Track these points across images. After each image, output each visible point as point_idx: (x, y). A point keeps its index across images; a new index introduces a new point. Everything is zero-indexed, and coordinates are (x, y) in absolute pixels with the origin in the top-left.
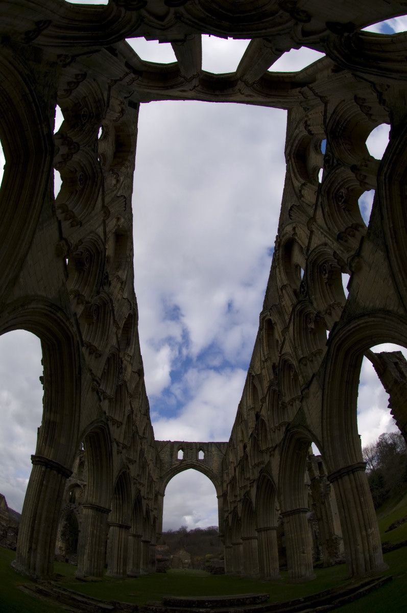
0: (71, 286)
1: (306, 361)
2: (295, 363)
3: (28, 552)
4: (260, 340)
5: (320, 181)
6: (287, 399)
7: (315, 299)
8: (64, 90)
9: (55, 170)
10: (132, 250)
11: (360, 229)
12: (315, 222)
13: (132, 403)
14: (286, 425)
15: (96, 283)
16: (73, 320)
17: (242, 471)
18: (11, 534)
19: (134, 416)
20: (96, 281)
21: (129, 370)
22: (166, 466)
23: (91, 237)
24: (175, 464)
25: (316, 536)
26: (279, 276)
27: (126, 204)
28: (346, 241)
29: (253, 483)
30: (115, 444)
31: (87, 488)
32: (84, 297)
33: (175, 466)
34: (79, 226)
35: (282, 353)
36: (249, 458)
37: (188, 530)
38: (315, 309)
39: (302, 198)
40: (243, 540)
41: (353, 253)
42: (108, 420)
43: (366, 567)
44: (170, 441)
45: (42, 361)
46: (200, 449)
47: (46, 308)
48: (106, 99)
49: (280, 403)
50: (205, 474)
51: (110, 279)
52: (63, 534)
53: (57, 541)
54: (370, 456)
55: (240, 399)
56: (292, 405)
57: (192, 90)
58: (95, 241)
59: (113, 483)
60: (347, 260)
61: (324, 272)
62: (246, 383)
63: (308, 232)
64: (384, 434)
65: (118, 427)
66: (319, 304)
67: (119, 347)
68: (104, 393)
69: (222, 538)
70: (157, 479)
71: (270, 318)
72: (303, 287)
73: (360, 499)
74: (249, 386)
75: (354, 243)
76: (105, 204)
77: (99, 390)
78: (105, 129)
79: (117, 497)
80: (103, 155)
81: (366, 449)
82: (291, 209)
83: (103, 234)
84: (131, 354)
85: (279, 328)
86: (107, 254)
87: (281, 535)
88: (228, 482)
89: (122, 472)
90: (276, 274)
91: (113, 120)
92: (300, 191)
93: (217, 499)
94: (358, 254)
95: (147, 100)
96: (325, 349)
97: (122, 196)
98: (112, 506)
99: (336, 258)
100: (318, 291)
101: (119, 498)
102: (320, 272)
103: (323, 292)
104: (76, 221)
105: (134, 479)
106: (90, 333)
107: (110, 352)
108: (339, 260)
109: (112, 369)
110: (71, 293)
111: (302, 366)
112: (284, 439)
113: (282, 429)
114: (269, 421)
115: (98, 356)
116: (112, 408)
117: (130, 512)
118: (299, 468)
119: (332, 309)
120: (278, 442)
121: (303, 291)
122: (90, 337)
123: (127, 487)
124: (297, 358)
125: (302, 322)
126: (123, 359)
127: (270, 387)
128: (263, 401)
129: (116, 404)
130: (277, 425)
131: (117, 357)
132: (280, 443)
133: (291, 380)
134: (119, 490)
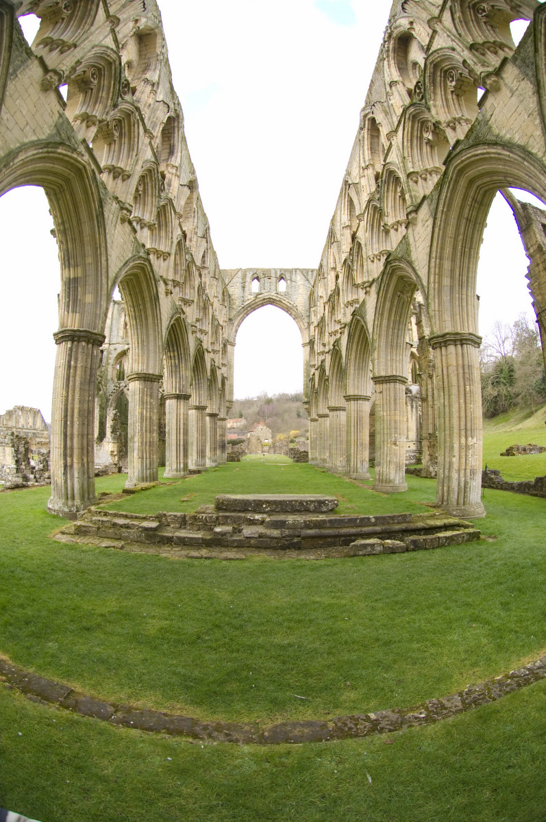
1: (417, 178)
2: (402, 177)
3: (64, 474)
4: (360, 141)
6: (390, 220)
7: (435, 106)
12: (440, 22)
13: (182, 224)
14: (387, 255)
15: (111, 96)
20: (111, 94)
21: (176, 184)
22: (237, 303)
23: (95, 52)
26: (388, 70)
28: (482, 54)
29: (344, 328)
30: (161, 283)
31: (131, 352)
32: (96, 117)
34: (73, 48)
35: (387, 161)
36: (342, 293)
38: (433, 117)
41: (489, 69)
42: (148, 254)
45: (50, 210)
49: (382, 224)
50: (288, 312)
51: (132, 86)
55: (332, 214)
56: (397, 230)
58: (102, 53)
59: (162, 335)
60: (480, 75)
61: (450, 79)
63: (430, 31)
65: (164, 260)
66: (439, 113)
67: (156, 159)
68: (140, 221)
70: (226, 321)
71: (375, 116)
72: (420, 89)
74: (345, 199)
76: (111, 14)
77: (131, 219)
79: (172, 355)
83: (113, 43)
84: (177, 165)
85: (384, 131)
86: (123, 61)
88: (316, 324)
89: (173, 319)
90: (383, 67)
94: (497, 73)
96: (442, 169)
98: (165, 369)
99: (466, 68)
100: (439, 97)
101: (174, 356)
102: (445, 77)
103: (447, 100)
104: (67, 46)
105: (192, 326)
106: (112, 153)
107: (143, 169)
108: (471, 71)
109: (150, 188)
110: (76, 119)
111: (411, 183)
112: (383, 273)
113: (383, 259)
114: (366, 245)
115: (126, 177)
116: (154, 238)
117: (189, 374)
118: (400, 317)
119: (457, 123)
120: (376, 276)
121: (418, 94)
122: (113, 159)
123: (183, 339)
124: (405, 170)
125: (416, 128)
126: (166, 172)
127: (369, 201)
128: (359, 218)
129: (160, 230)
130: (376, 253)
131: (156, 172)
132: (378, 278)
133: (398, 197)
134: (173, 346)
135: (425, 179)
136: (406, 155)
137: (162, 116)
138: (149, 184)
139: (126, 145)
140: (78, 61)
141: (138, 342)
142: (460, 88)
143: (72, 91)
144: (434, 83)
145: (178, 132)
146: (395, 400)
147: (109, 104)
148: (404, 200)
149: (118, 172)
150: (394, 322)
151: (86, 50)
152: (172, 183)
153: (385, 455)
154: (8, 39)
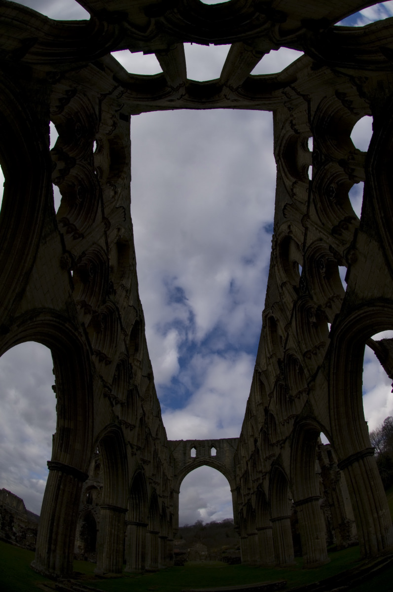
0: (78, 297)
1: (310, 355)
2: (299, 357)
4: (264, 337)
5: (310, 178)
6: (294, 393)
7: (315, 294)
8: (57, 107)
9: (54, 185)
10: (134, 258)
11: (353, 221)
12: (309, 218)
13: (144, 406)
14: (295, 418)
15: (101, 293)
16: (81, 330)
17: (254, 465)
18: (30, 535)
19: (146, 419)
20: (102, 291)
21: (139, 374)
22: (180, 464)
23: (93, 249)
24: (188, 462)
25: (328, 521)
26: (278, 274)
27: (125, 214)
28: (340, 235)
29: (265, 475)
30: (129, 447)
31: (104, 490)
32: (91, 307)
33: (189, 464)
34: (81, 238)
35: (287, 348)
36: (260, 452)
37: (204, 524)
38: (315, 304)
39: (294, 196)
40: (258, 530)
41: (348, 245)
42: (121, 424)
43: (378, 547)
44: (182, 440)
45: (53, 370)
46: (212, 446)
47: (55, 319)
48: (97, 113)
49: (287, 397)
50: (218, 470)
51: (114, 288)
52: (82, 534)
53: (76, 541)
54: (377, 439)
55: (248, 396)
56: (299, 398)
57: (180, 99)
58: (98, 252)
59: (128, 483)
60: (343, 253)
61: (321, 267)
62: (253, 380)
63: (303, 229)
64: (389, 418)
65: (131, 430)
66: (319, 298)
67: (128, 352)
68: (115, 398)
69: (237, 530)
70: (172, 477)
71: (273, 315)
72: (303, 283)
73: (370, 483)
74: (257, 383)
75: (348, 236)
76: (105, 216)
77: (111, 396)
78: (99, 143)
79: (134, 496)
80: (99, 168)
81: (373, 434)
82: (285, 208)
83: (105, 244)
84: (140, 360)
85: (281, 325)
86: (110, 264)
87: (295, 522)
88: (241, 475)
89: (137, 473)
90: (275, 272)
91: (107, 134)
92: (292, 190)
93: (231, 493)
94: (353, 246)
95: (137, 112)
96: (328, 341)
97: (121, 207)
98: (128, 505)
99: (331, 252)
100: (317, 286)
102: (318, 267)
104: (78, 234)
105: (149, 478)
106: (99, 340)
107: (119, 357)
108: (335, 254)
109: (123, 375)
111: (307, 360)
113: (292, 422)
114: (277, 415)
115: (108, 362)
116: (124, 412)
117: (146, 511)
119: (331, 302)
121: (303, 289)
122: (99, 345)
124: (301, 352)
125: (304, 317)
126: (133, 364)
127: (276, 382)
128: (270, 396)
129: (128, 409)
130: (286, 418)
131: (127, 363)
132: (290, 435)
133: (297, 374)
135: (316, 354)
136: (300, 340)
137: (132, 318)
138: (123, 373)
139: (109, 337)
142: (329, 272)
144: (311, 275)
145: (141, 334)
146: (313, 512)
147: (100, 298)
149: (102, 357)
150: (306, 463)
151: (89, 244)
152: (137, 374)
153: (310, 547)
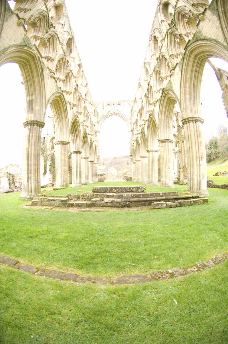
0: (31, 34)
1: (174, 57)
2: (167, 57)
4: (150, 45)
6: (163, 75)
7: (180, 28)
13: (76, 81)
15: (45, 28)
16: (34, 48)
17: (141, 116)
22: (101, 115)
23: (38, 12)
26: (160, 16)
28: (197, 8)
29: (146, 122)
30: (68, 104)
31: (56, 131)
32: (39, 36)
34: (29, 11)
35: (161, 52)
36: (144, 108)
38: (179, 33)
40: (141, 158)
41: (200, 13)
42: (62, 92)
43: (197, 187)
49: (160, 78)
51: (54, 26)
56: (166, 79)
58: (41, 13)
59: (69, 125)
61: (185, 18)
65: (69, 95)
67: (65, 53)
68: (59, 78)
70: (96, 123)
71: (155, 34)
72: (173, 22)
77: (56, 78)
83: (45, 9)
84: (73, 57)
85: (159, 40)
89: (74, 120)
90: (158, 15)
99: (191, 13)
100: (181, 25)
101: (74, 135)
102: (183, 17)
103: (184, 26)
104: (27, 10)
105: (82, 123)
106: (46, 52)
107: (59, 57)
108: (193, 14)
109: (62, 65)
110: (31, 38)
111: (171, 59)
112: (161, 97)
113: (161, 92)
114: (154, 86)
115: (52, 60)
116: (65, 86)
117: (81, 143)
118: (169, 115)
119: (189, 34)
120: (158, 99)
121: (173, 24)
122: (47, 53)
123: (78, 127)
124: (169, 54)
125: (172, 38)
126: (68, 60)
127: (154, 69)
128: (151, 76)
129: (67, 83)
130: (158, 89)
131: (65, 59)
132: (159, 99)
133: (166, 66)
134: (74, 131)
135: (177, 57)
136: (169, 48)
137: (67, 37)
138: (62, 64)
139: (52, 48)
140: (32, 15)
141: (59, 129)
142: (189, 21)
143: (29, 28)
144: (179, 19)
145: (73, 43)
146: (168, 149)
147: (44, 31)
148: (169, 67)
149: (49, 58)
150: (167, 117)
151: (35, 11)
152: (72, 64)
153: (165, 173)
154: (4, 8)
